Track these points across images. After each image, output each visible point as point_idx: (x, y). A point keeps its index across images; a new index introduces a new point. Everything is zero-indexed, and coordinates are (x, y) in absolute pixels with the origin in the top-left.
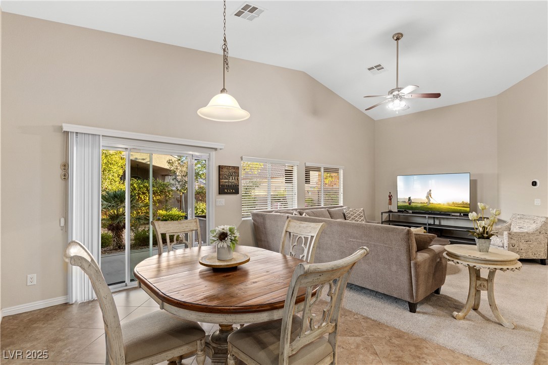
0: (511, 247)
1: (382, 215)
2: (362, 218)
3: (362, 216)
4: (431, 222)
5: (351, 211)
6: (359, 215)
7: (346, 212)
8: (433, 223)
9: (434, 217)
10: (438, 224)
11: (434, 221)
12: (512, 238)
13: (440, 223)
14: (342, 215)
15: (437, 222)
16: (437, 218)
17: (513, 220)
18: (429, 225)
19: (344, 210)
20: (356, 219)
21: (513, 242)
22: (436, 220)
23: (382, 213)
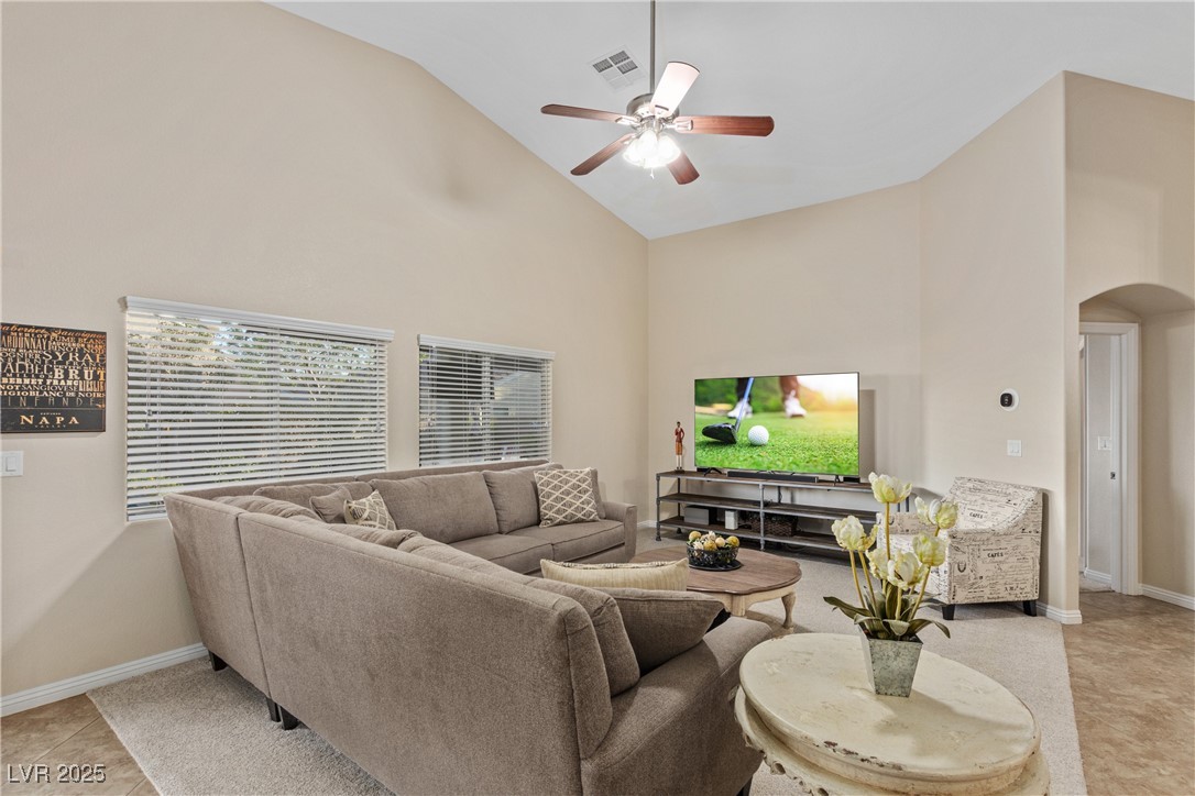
0: (957, 573)
1: (658, 480)
2: (585, 497)
3: (586, 491)
4: (772, 496)
5: (553, 477)
6: (575, 487)
7: (541, 479)
8: (776, 501)
9: (779, 487)
10: (789, 502)
11: (780, 494)
12: (957, 549)
13: (792, 499)
14: (530, 487)
15: (786, 499)
16: (787, 488)
17: (958, 493)
18: (767, 504)
19: (536, 475)
20: (568, 498)
21: (962, 558)
22: (783, 492)
23: (658, 477)
